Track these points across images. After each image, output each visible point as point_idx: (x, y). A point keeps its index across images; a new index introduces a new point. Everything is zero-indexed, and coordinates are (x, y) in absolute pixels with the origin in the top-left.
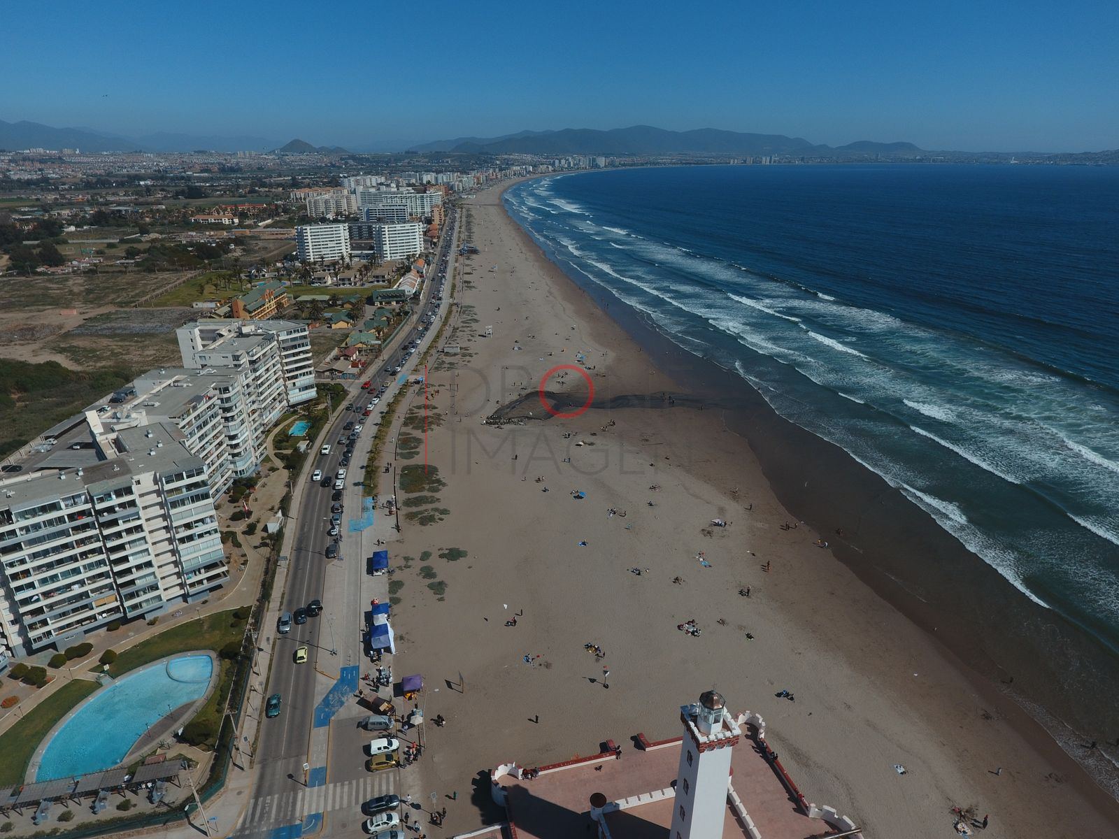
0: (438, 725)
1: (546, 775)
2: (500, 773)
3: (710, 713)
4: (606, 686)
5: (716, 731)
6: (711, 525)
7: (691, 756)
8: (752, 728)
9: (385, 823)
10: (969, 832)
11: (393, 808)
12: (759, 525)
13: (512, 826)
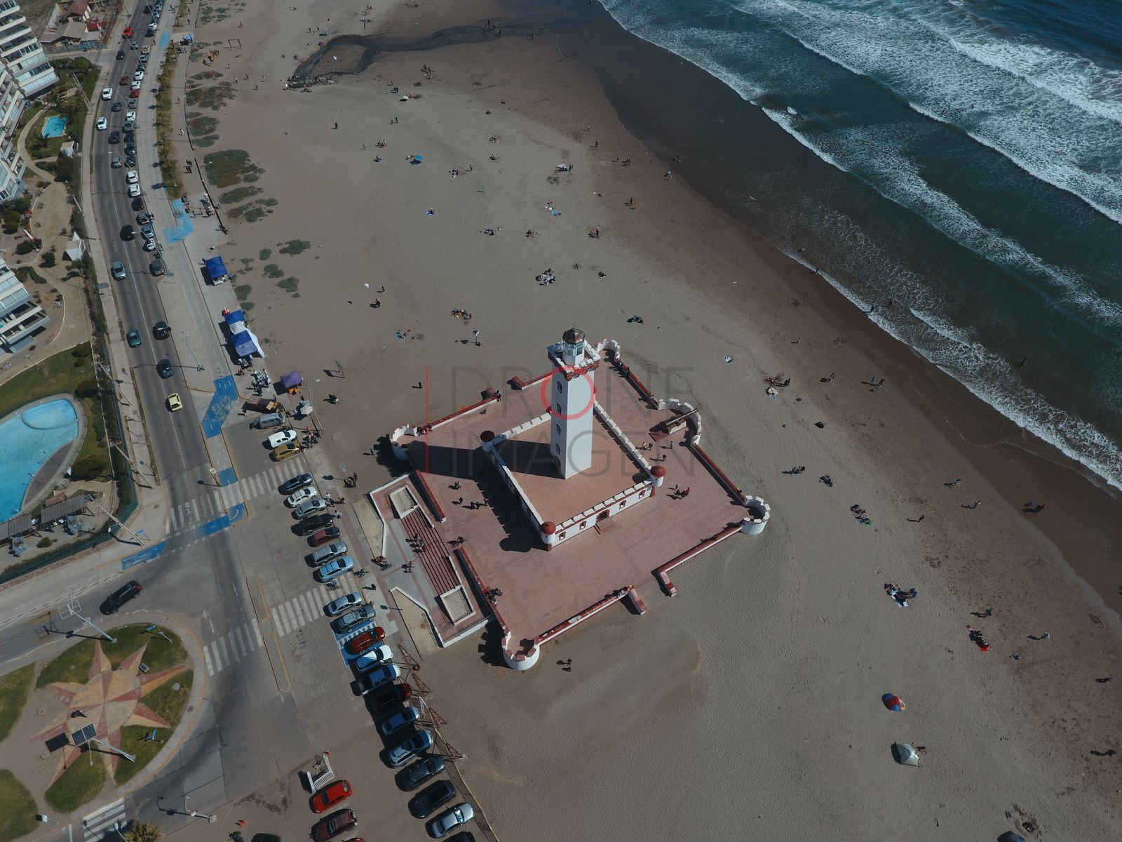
0: (333, 403)
1: (438, 428)
2: (397, 436)
3: (573, 347)
4: (478, 344)
5: (580, 361)
6: (556, 172)
7: (561, 385)
8: (610, 352)
9: (305, 496)
10: (776, 393)
11: (309, 484)
12: (603, 163)
13: (418, 472)
